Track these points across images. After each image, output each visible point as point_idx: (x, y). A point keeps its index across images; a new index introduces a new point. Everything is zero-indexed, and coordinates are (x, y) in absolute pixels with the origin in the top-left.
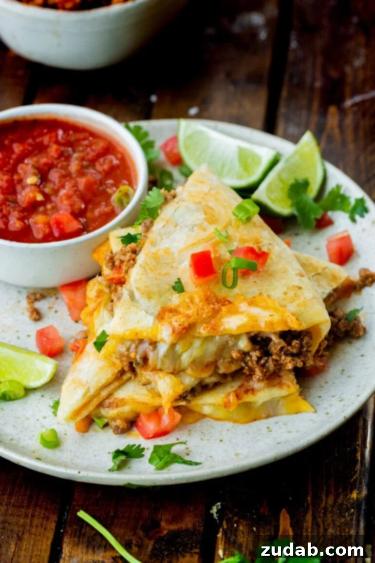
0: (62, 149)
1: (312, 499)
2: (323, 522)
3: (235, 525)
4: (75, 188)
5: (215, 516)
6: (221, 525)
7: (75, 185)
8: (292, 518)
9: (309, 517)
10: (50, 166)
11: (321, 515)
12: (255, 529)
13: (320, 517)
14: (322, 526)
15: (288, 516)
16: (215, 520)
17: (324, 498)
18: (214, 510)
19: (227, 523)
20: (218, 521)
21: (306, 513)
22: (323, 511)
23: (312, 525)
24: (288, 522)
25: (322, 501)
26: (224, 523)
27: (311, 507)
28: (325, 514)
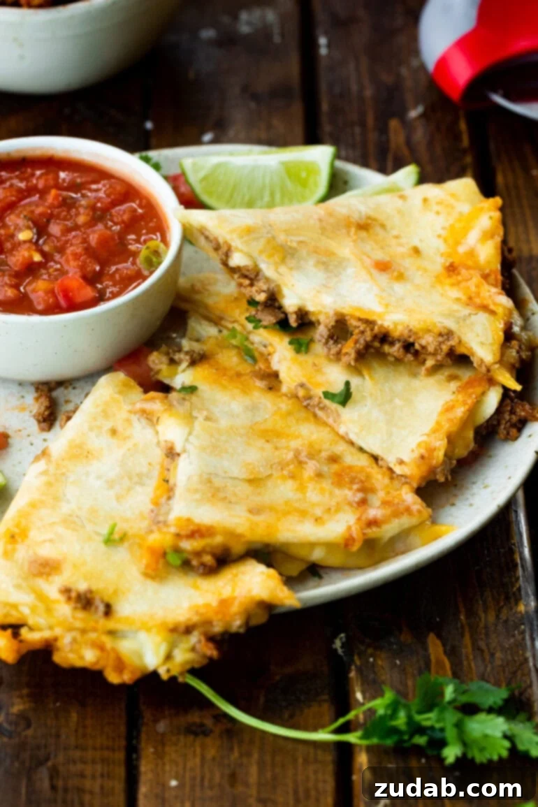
0: (65, 193)
1: (467, 617)
2: (488, 645)
3: (371, 660)
4: (85, 245)
5: (340, 651)
6: (352, 661)
7: (85, 241)
8: (444, 645)
9: (467, 640)
10: (50, 218)
11: (483, 636)
12: (398, 662)
13: (482, 639)
14: (486, 651)
15: (438, 642)
16: (340, 656)
17: (483, 615)
18: (338, 644)
19: (360, 658)
20: (345, 659)
21: (462, 635)
22: (483, 631)
23: (473, 650)
24: (441, 649)
25: (480, 619)
26: (356, 658)
27: (467, 629)
28: (487, 635)
